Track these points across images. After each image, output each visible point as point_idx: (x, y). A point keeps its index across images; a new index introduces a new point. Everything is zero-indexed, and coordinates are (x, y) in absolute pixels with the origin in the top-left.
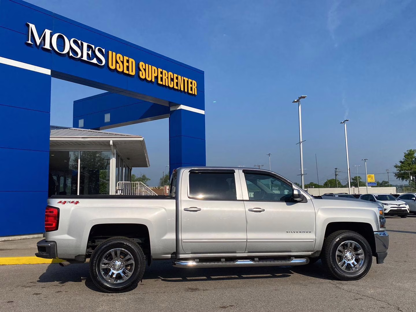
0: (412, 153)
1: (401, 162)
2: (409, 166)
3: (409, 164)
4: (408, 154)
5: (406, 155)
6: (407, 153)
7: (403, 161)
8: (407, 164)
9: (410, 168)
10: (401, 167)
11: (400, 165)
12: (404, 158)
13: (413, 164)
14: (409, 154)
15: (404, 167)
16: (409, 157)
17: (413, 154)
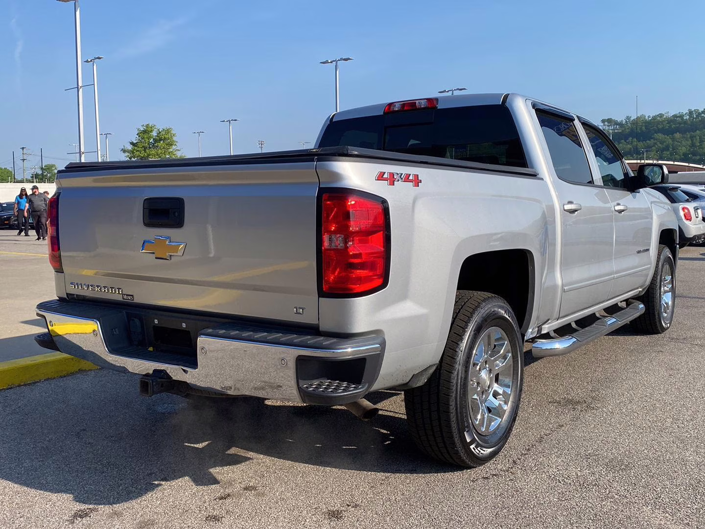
0: (149, 129)
1: (132, 143)
2: (145, 150)
3: (145, 148)
4: (143, 131)
5: (141, 133)
6: (142, 129)
7: (135, 142)
8: (141, 148)
9: (146, 154)
10: (132, 152)
11: (130, 149)
12: (137, 136)
13: (150, 148)
14: (145, 132)
15: (136, 151)
16: (145, 136)
17: (151, 131)
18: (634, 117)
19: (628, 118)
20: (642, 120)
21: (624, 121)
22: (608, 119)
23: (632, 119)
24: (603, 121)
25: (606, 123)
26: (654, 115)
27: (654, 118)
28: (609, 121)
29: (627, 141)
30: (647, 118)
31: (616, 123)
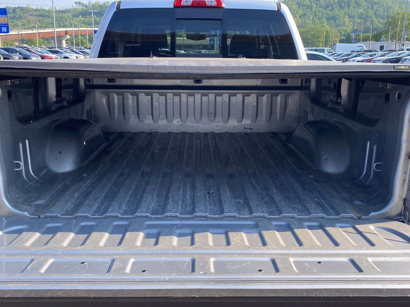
18: (93, 2)
19: (90, 2)
20: (98, 4)
21: (88, 4)
22: (79, 2)
23: (92, 3)
24: (76, 3)
25: (77, 4)
26: (104, 2)
27: (104, 4)
28: (79, 3)
29: (91, 16)
30: (100, 3)
31: (83, 5)
